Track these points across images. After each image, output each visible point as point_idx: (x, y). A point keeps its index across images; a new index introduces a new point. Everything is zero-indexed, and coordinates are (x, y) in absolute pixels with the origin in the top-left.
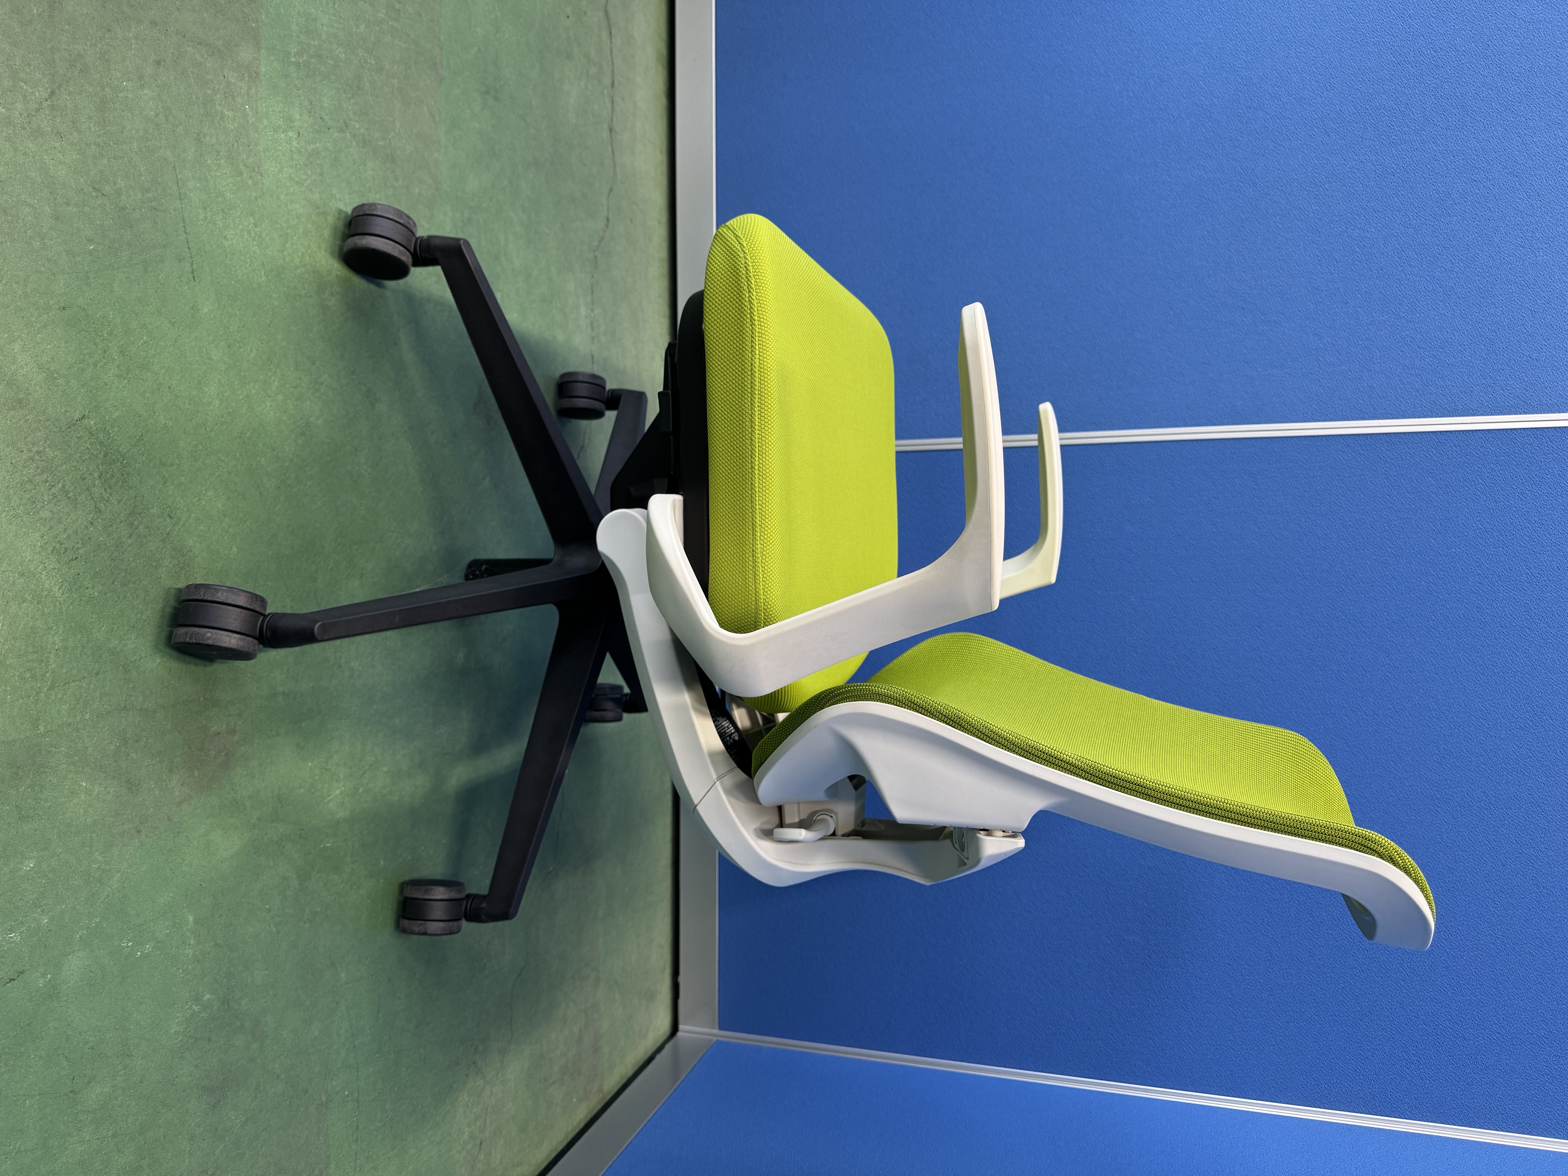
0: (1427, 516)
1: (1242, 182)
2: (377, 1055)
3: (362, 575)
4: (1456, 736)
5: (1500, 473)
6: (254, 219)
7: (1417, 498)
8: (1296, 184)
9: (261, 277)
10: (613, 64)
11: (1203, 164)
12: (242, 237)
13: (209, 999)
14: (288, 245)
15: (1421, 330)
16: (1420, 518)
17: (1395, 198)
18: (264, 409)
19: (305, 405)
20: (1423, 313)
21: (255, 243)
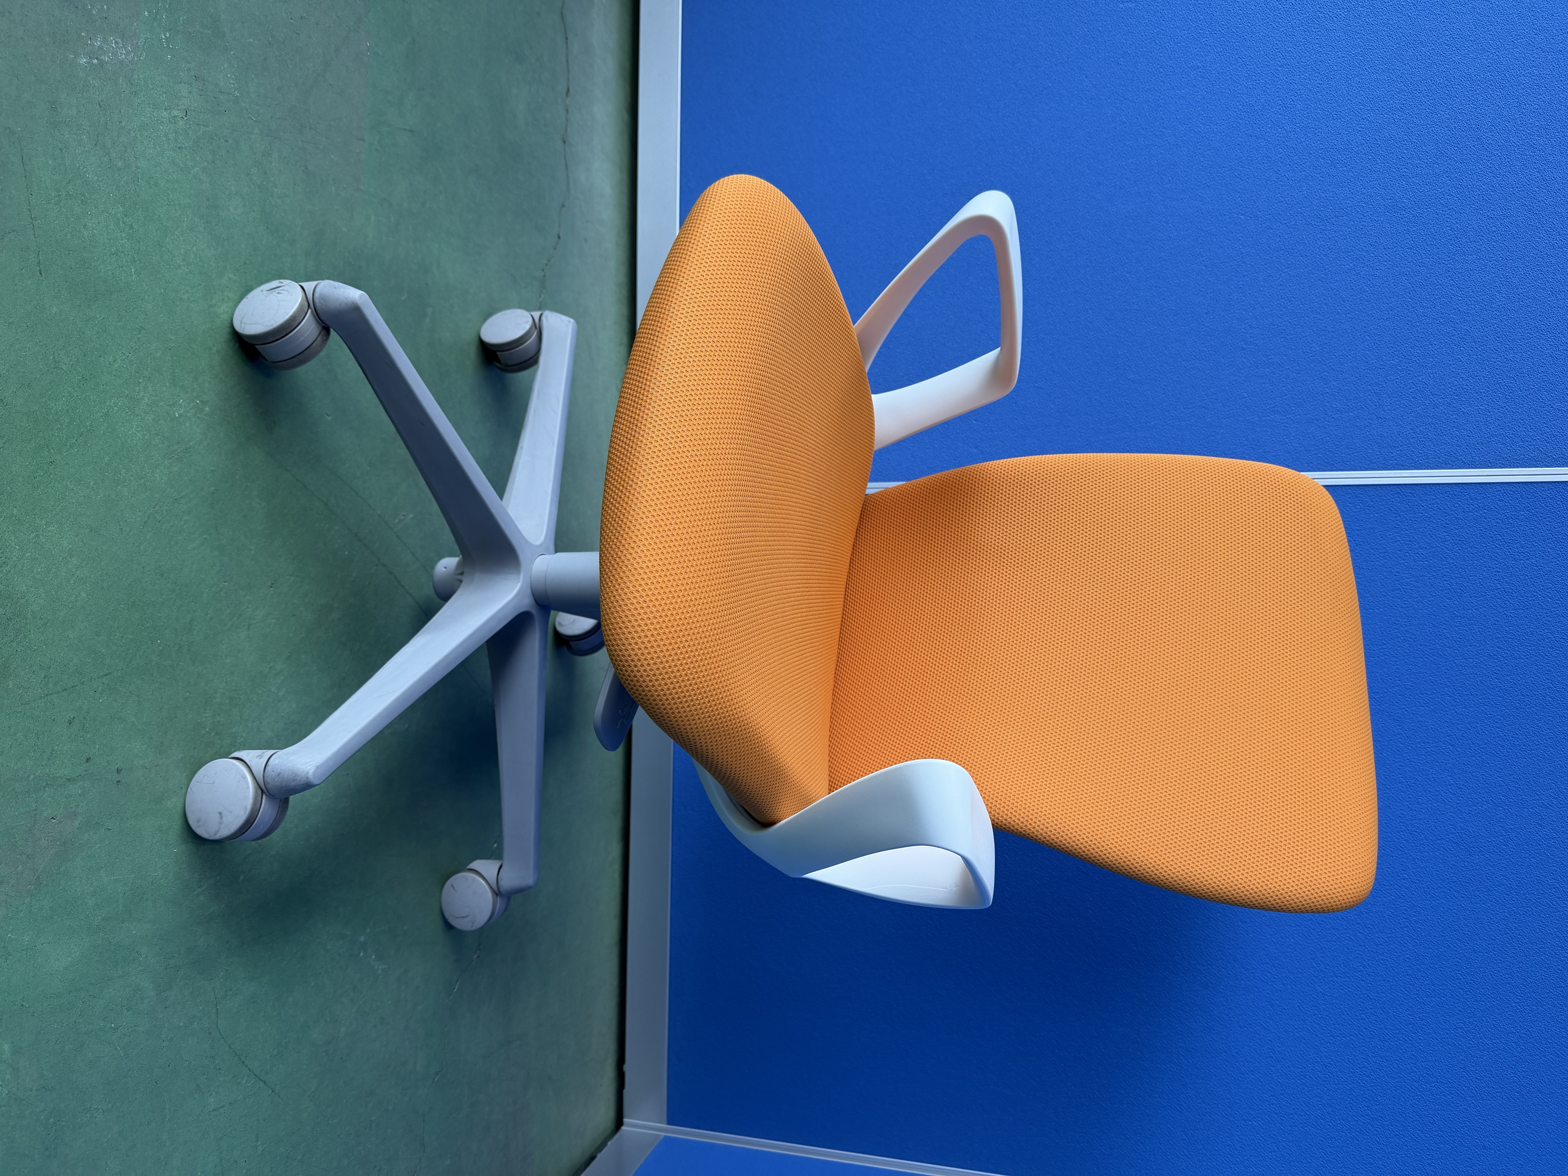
1: (1243, 215)
3: (249, 625)
6: (124, 208)
9: (131, 275)
10: (568, 71)
11: (1201, 195)
12: (107, 227)
14: (167, 240)
18: (129, 431)
19: (183, 427)
21: (123, 235)
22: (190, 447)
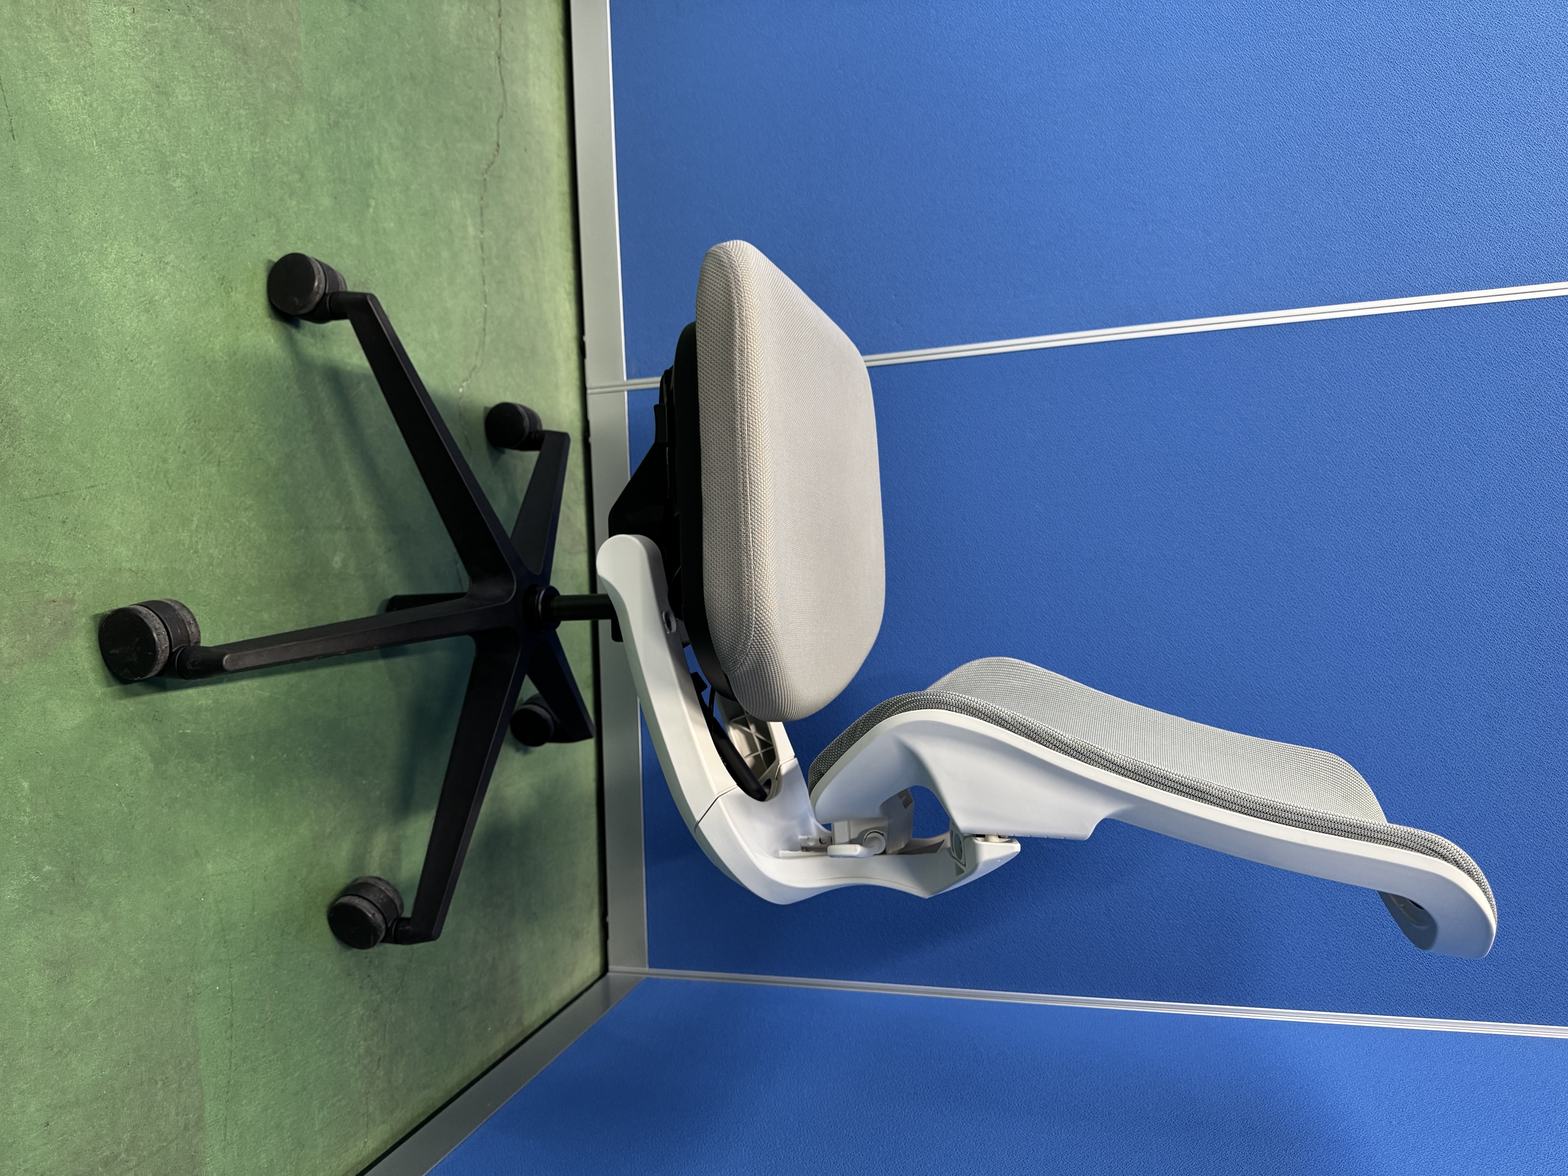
0: (1321, 404)
2: (252, 954)
3: (220, 462)
4: (1359, 622)
5: (1390, 358)
6: (83, 88)
7: (1310, 387)
8: (1179, 83)
9: (93, 147)
11: (1088, 69)
12: (70, 104)
13: (50, 871)
14: (123, 119)
15: (1306, 220)
16: (1314, 407)
17: (1275, 91)
18: (100, 280)
19: (148, 282)
20: (1307, 203)
21: (84, 111)
22: (156, 301)
